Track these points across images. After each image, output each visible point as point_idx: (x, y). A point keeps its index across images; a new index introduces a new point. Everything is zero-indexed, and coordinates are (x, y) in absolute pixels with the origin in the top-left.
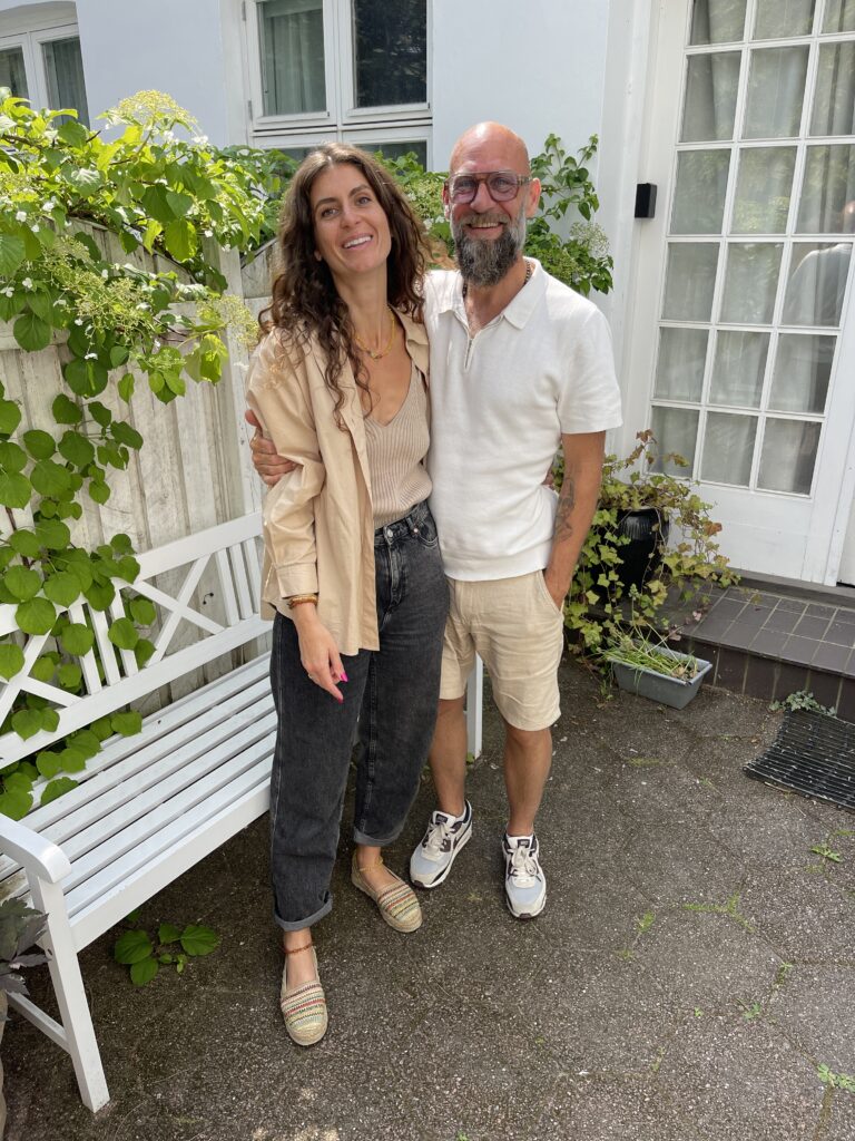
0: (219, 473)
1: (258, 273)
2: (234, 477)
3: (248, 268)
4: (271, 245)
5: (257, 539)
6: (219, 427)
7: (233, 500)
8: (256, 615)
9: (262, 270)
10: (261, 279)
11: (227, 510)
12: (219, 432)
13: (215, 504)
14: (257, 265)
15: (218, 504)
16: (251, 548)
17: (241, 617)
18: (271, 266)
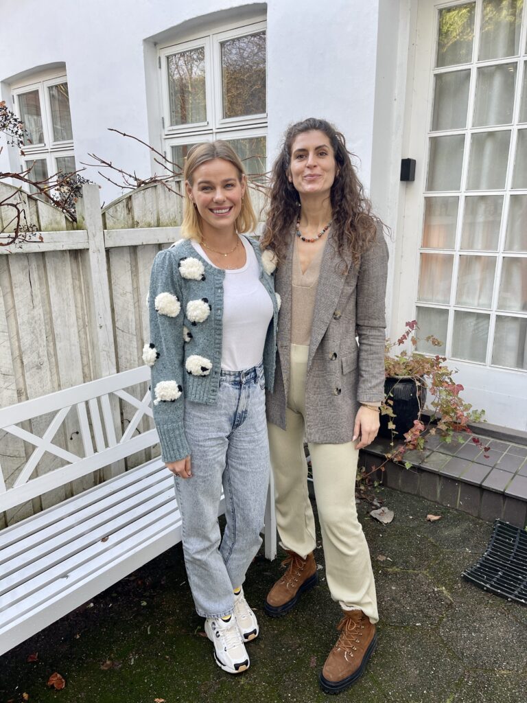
0: (86, 348)
1: (119, 214)
2: (95, 351)
3: (111, 210)
4: (130, 196)
5: (111, 395)
6: (86, 317)
7: (95, 367)
8: (108, 449)
9: (123, 212)
10: (122, 217)
11: (92, 374)
12: (86, 320)
13: (83, 369)
14: (118, 209)
15: (86, 370)
16: (105, 401)
17: (95, 451)
18: (130, 210)
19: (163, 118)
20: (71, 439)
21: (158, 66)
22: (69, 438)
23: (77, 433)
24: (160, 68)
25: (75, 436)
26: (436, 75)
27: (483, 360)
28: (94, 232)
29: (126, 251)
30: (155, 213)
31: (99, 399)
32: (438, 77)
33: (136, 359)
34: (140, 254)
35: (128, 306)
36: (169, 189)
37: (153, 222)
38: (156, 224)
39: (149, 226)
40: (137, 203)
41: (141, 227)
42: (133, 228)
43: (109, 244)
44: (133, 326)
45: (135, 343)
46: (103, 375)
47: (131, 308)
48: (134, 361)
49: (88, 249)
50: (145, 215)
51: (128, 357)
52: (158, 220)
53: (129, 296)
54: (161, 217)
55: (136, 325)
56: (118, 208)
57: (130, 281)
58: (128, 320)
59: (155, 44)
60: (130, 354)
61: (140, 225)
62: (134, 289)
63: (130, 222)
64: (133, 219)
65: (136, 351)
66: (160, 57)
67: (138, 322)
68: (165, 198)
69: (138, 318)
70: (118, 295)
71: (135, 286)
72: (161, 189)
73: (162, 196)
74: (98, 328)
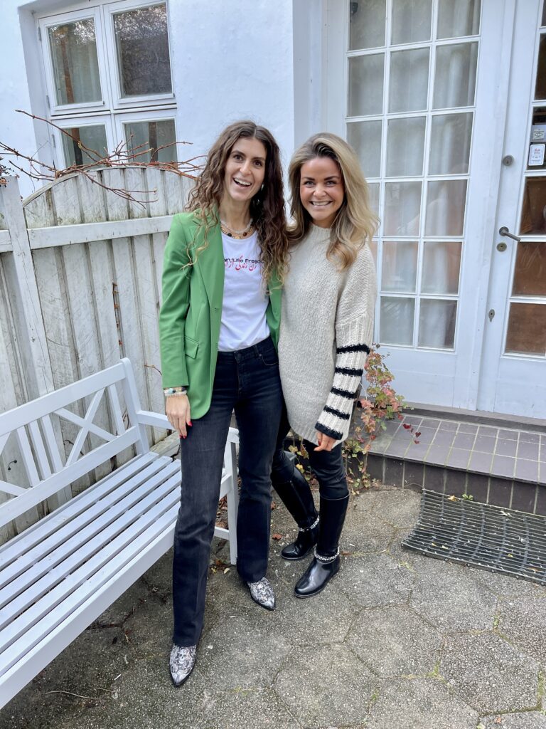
0: (17, 365)
1: (39, 210)
2: (28, 367)
3: (30, 205)
4: (50, 190)
5: (52, 415)
6: (14, 330)
7: (29, 385)
8: (54, 474)
9: (44, 207)
10: (43, 215)
11: (26, 394)
12: (14, 333)
13: (15, 390)
14: (38, 204)
15: (18, 389)
16: (47, 423)
17: (41, 479)
18: (51, 205)
19: (48, 97)
20: (9, 469)
21: (38, 38)
22: (6, 468)
23: (15, 462)
24: (41, 40)
25: (12, 466)
26: (350, 59)
27: (411, 342)
28: (17, 231)
29: (51, 251)
30: (78, 207)
31: (39, 421)
32: (353, 61)
33: (72, 372)
34: (66, 254)
35: (58, 315)
36: (93, 181)
37: (77, 218)
38: (80, 220)
39: (73, 222)
40: (57, 196)
41: (65, 224)
42: (56, 225)
43: (35, 245)
44: (65, 335)
45: (69, 355)
46: (41, 393)
47: (62, 316)
48: (70, 375)
49: (12, 252)
50: (67, 211)
51: (63, 371)
52: (82, 215)
53: (59, 304)
54: (85, 212)
55: (68, 335)
56: (38, 202)
57: (58, 287)
58: (59, 330)
59: (33, 13)
60: (65, 368)
61: (64, 221)
62: (62, 294)
63: (52, 219)
64: (55, 214)
65: (70, 363)
66: (39, 29)
67: (70, 330)
68: (88, 191)
69: (69, 327)
70: (47, 303)
71: (63, 291)
72: (82, 179)
73: (84, 189)
74: (31, 342)
